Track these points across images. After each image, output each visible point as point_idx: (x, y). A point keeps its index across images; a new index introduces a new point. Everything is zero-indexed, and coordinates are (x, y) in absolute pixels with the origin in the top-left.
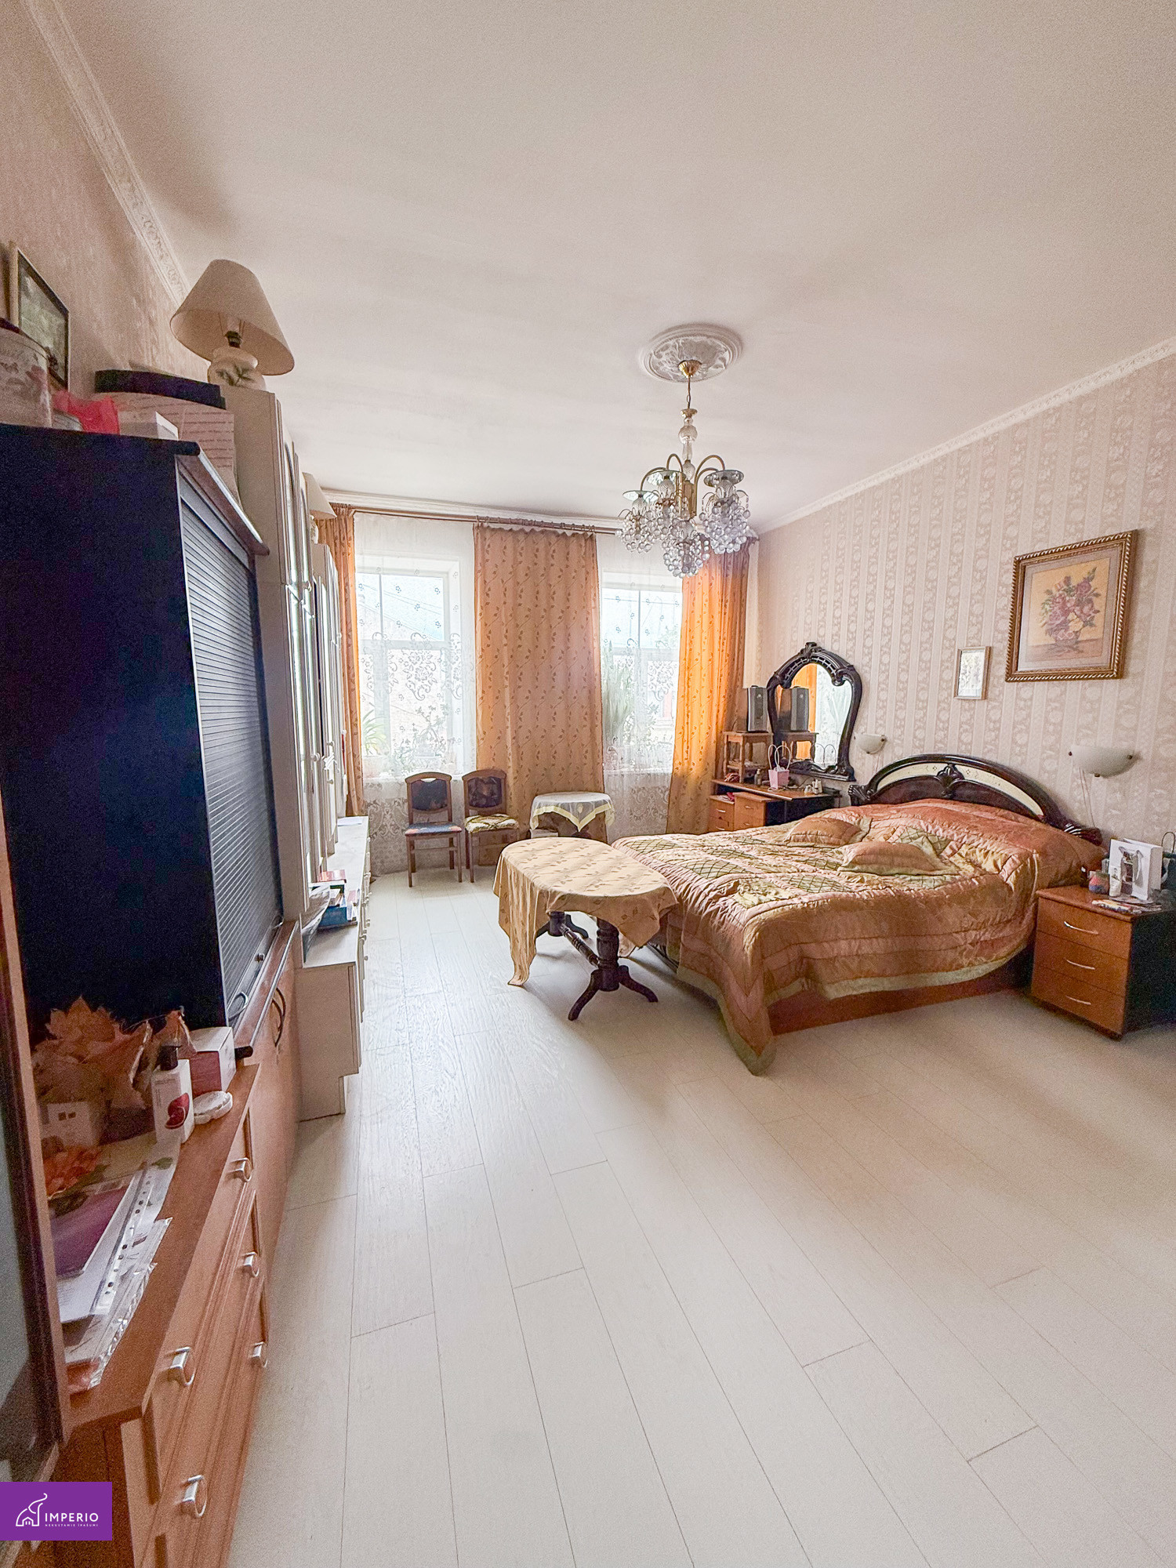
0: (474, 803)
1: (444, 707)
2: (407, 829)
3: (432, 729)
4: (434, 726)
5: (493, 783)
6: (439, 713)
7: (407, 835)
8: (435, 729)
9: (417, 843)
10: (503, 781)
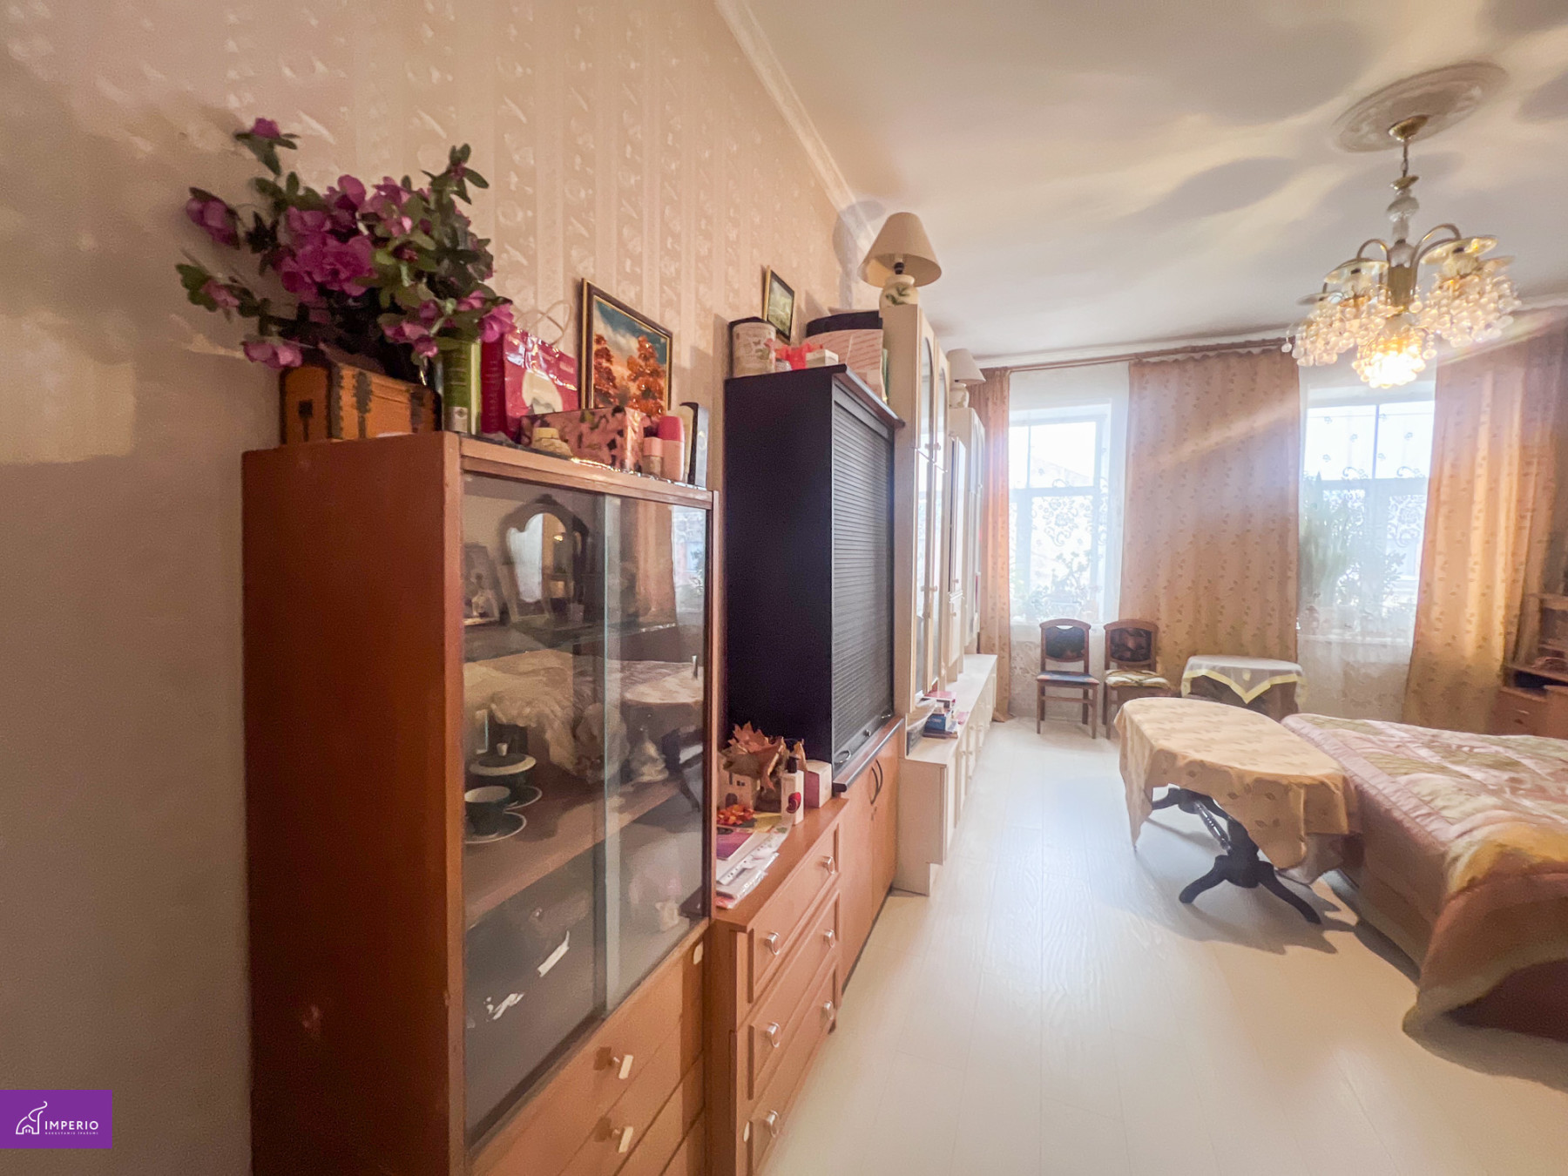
0: (1117, 656)
1: (1088, 554)
2: (1040, 674)
3: (1073, 576)
4: (1076, 572)
5: (1141, 636)
6: (1083, 560)
7: (1039, 680)
8: (1076, 575)
9: (1050, 690)
10: (1153, 634)
